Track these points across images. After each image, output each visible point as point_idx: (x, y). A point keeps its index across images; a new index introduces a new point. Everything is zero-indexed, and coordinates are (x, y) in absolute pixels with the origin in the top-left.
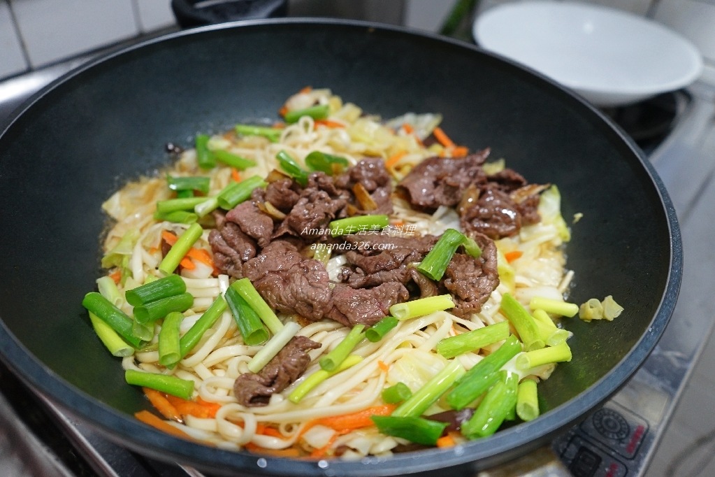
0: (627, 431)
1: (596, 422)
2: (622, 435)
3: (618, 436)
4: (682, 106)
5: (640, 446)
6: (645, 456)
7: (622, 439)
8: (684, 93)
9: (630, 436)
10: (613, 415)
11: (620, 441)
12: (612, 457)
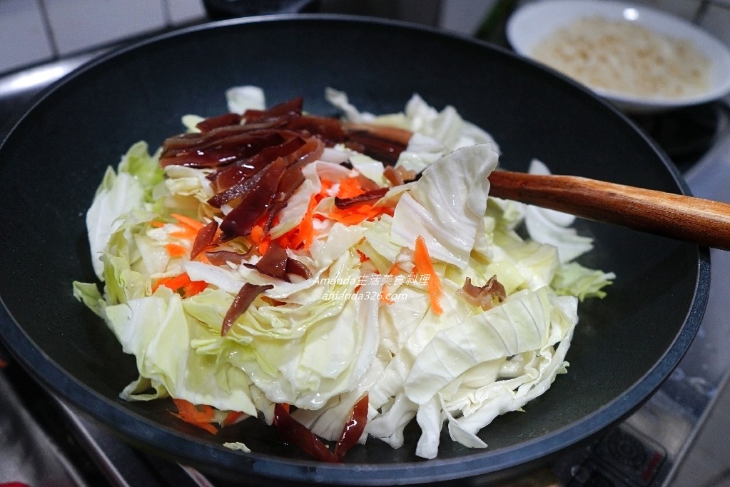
0: (643, 457)
2: (637, 461)
3: (633, 462)
5: (656, 474)
7: (638, 466)
9: (646, 463)
10: (631, 440)
12: (625, 483)
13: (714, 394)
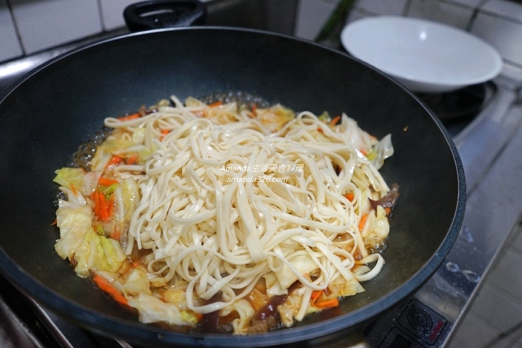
0: (430, 325)
1: (409, 318)
2: (427, 328)
3: (424, 329)
4: (489, 94)
5: (439, 336)
6: (442, 343)
7: (428, 330)
8: (491, 84)
9: (432, 328)
10: (422, 313)
11: (426, 332)
12: (419, 343)
13: (479, 280)
